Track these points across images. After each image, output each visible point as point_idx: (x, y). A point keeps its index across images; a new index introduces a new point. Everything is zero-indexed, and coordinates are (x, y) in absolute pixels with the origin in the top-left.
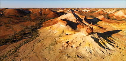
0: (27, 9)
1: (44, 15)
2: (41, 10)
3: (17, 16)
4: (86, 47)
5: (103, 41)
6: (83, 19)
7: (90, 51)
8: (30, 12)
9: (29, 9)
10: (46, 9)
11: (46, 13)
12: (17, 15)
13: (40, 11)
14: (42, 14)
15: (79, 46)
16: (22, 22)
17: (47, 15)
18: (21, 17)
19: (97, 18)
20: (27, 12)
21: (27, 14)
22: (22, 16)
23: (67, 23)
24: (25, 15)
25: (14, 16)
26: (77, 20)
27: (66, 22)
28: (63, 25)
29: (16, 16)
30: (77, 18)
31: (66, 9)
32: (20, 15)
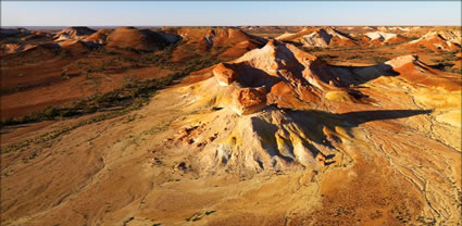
0: (173, 31)
1: (219, 48)
2: (213, 32)
3: (137, 52)
4: (221, 146)
5: (292, 135)
6: (306, 63)
7: (227, 157)
8: (179, 38)
9: (180, 28)
10: (230, 31)
11: (225, 42)
12: (137, 48)
13: (207, 36)
14: (212, 45)
15: (208, 140)
16: (138, 67)
17: (226, 49)
18: (146, 52)
19: (387, 63)
20: (170, 38)
21: (168, 44)
22: (152, 52)
23: (233, 75)
24: (162, 48)
25: (127, 49)
26: (280, 66)
27: (230, 72)
28: (221, 80)
29: (133, 50)
30: (283, 62)
31: (304, 30)
32: (146, 49)
